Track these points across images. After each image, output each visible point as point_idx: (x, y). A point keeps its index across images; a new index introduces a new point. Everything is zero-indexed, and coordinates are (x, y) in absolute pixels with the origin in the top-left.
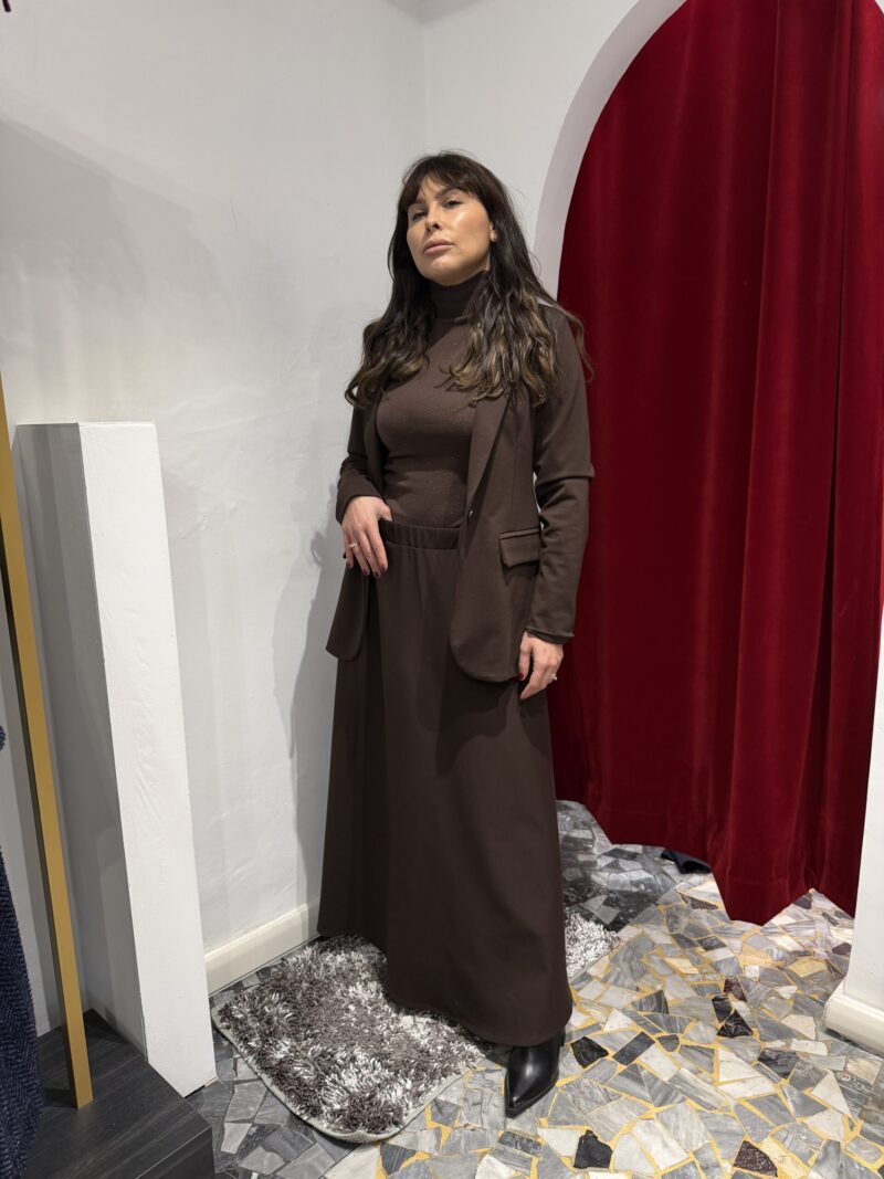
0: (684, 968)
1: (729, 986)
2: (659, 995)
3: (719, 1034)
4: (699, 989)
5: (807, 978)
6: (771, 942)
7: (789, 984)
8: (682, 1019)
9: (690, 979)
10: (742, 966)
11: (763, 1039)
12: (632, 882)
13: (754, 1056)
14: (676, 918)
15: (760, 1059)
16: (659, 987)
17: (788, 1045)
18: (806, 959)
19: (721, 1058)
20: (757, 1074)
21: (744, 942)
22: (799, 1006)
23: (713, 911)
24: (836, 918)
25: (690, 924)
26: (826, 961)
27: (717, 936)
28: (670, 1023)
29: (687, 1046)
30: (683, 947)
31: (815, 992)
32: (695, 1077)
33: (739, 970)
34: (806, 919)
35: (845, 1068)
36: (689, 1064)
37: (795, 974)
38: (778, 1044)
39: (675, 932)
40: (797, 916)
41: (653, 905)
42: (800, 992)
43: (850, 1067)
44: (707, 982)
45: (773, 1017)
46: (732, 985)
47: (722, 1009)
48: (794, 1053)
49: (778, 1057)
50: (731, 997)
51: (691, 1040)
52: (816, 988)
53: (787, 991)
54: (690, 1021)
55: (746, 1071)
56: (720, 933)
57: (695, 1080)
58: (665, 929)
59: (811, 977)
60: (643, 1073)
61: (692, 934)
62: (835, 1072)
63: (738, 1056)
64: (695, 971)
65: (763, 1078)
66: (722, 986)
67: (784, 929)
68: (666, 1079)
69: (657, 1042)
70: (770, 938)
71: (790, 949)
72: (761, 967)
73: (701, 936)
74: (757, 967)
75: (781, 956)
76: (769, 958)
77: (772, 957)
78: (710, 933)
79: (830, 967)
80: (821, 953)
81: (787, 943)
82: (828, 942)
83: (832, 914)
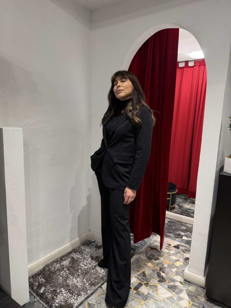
0: (150, 265)
1: (160, 269)
2: (144, 272)
3: (158, 282)
4: (153, 270)
5: (179, 267)
7: (174, 268)
8: (149, 278)
9: (151, 268)
11: (169, 282)
13: (167, 287)
14: (148, 252)
15: (168, 288)
16: (144, 270)
17: (175, 284)
18: (178, 262)
19: (159, 288)
20: (168, 291)
21: (164, 258)
22: (177, 274)
23: (156, 250)
25: (151, 254)
26: (183, 262)
28: (147, 280)
29: (151, 285)
30: (149, 260)
31: (180, 270)
32: (153, 293)
33: (163, 265)
34: (178, 252)
35: (188, 289)
36: (152, 290)
37: (176, 266)
38: (172, 284)
39: (147, 256)
40: (176, 251)
41: (142, 249)
42: (177, 270)
43: (189, 288)
44: (155, 269)
45: (171, 276)
46: (161, 269)
47: (159, 275)
48: (176, 286)
49: (172, 287)
50: (161, 272)
51: (152, 283)
52: (181, 269)
53: (174, 270)
54: (151, 279)
55: (165, 291)
56: (158, 256)
57: (153, 294)
58: (145, 255)
59: (180, 266)
60: (140, 293)
61: (151, 256)
62: (185, 290)
63: (163, 287)
64: (152, 266)
65: (169, 292)
66: (159, 269)
67: (173, 254)
68: (146, 294)
69: (144, 285)
70: (170, 257)
71: (175, 259)
72: (168, 264)
73: (154, 257)
74: (167, 264)
75: (172, 261)
76: (170, 262)
77: (170, 261)
78: (156, 256)
79: (184, 263)
80: (182, 260)
81: (174, 258)
82: (183, 257)
83: (184, 250)
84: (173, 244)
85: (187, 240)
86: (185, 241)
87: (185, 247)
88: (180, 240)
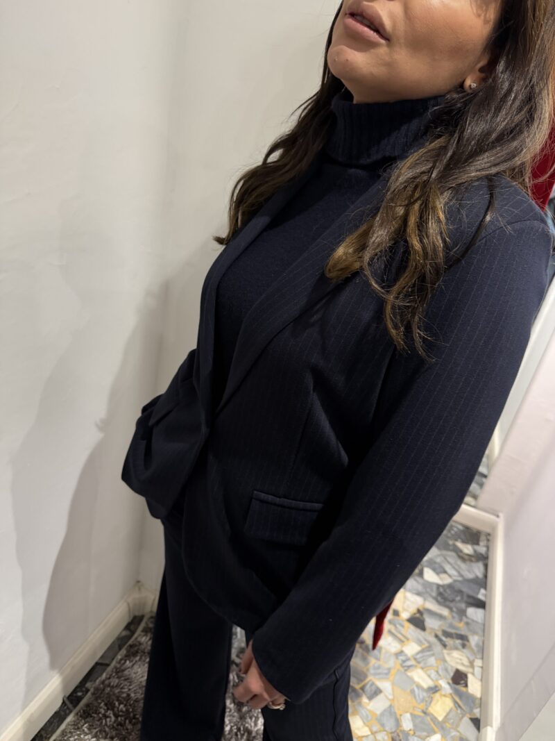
5: (444, 721)
6: (411, 679)
7: (435, 733)
10: (398, 717)
18: (437, 695)
21: (393, 684)
24: (444, 639)
26: (451, 695)
33: (398, 722)
34: (427, 645)
37: (436, 718)
40: (419, 642)
52: (453, 733)
59: (446, 718)
67: (415, 659)
70: (409, 674)
71: (425, 686)
72: (412, 714)
73: (362, 681)
74: (408, 715)
75: (421, 697)
76: (414, 701)
77: (415, 697)
79: (455, 702)
80: (444, 684)
81: (421, 678)
82: (446, 670)
83: (440, 634)
84: (404, 610)
85: (438, 586)
86: (435, 588)
87: (441, 617)
88: (420, 588)
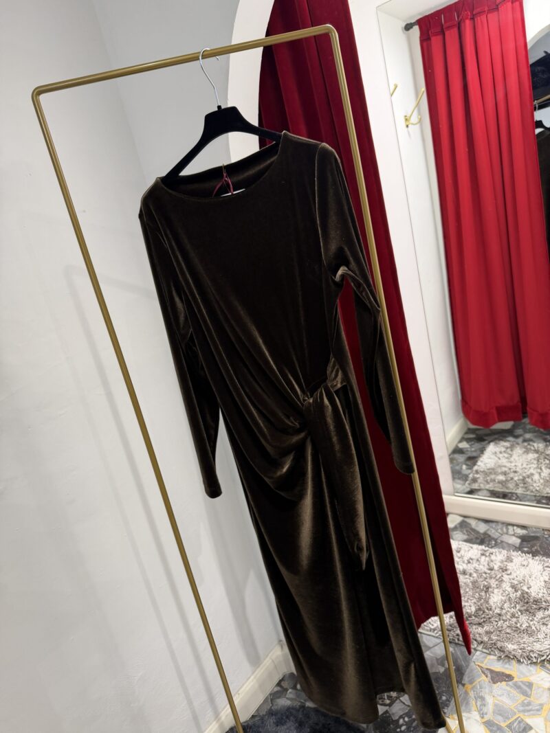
12: (437, 660)
14: (483, 699)
23: (510, 683)
25: (496, 705)
27: (521, 715)
39: (486, 718)
41: (460, 686)
56: (524, 711)
58: (478, 717)
61: (500, 718)
78: (515, 714)
